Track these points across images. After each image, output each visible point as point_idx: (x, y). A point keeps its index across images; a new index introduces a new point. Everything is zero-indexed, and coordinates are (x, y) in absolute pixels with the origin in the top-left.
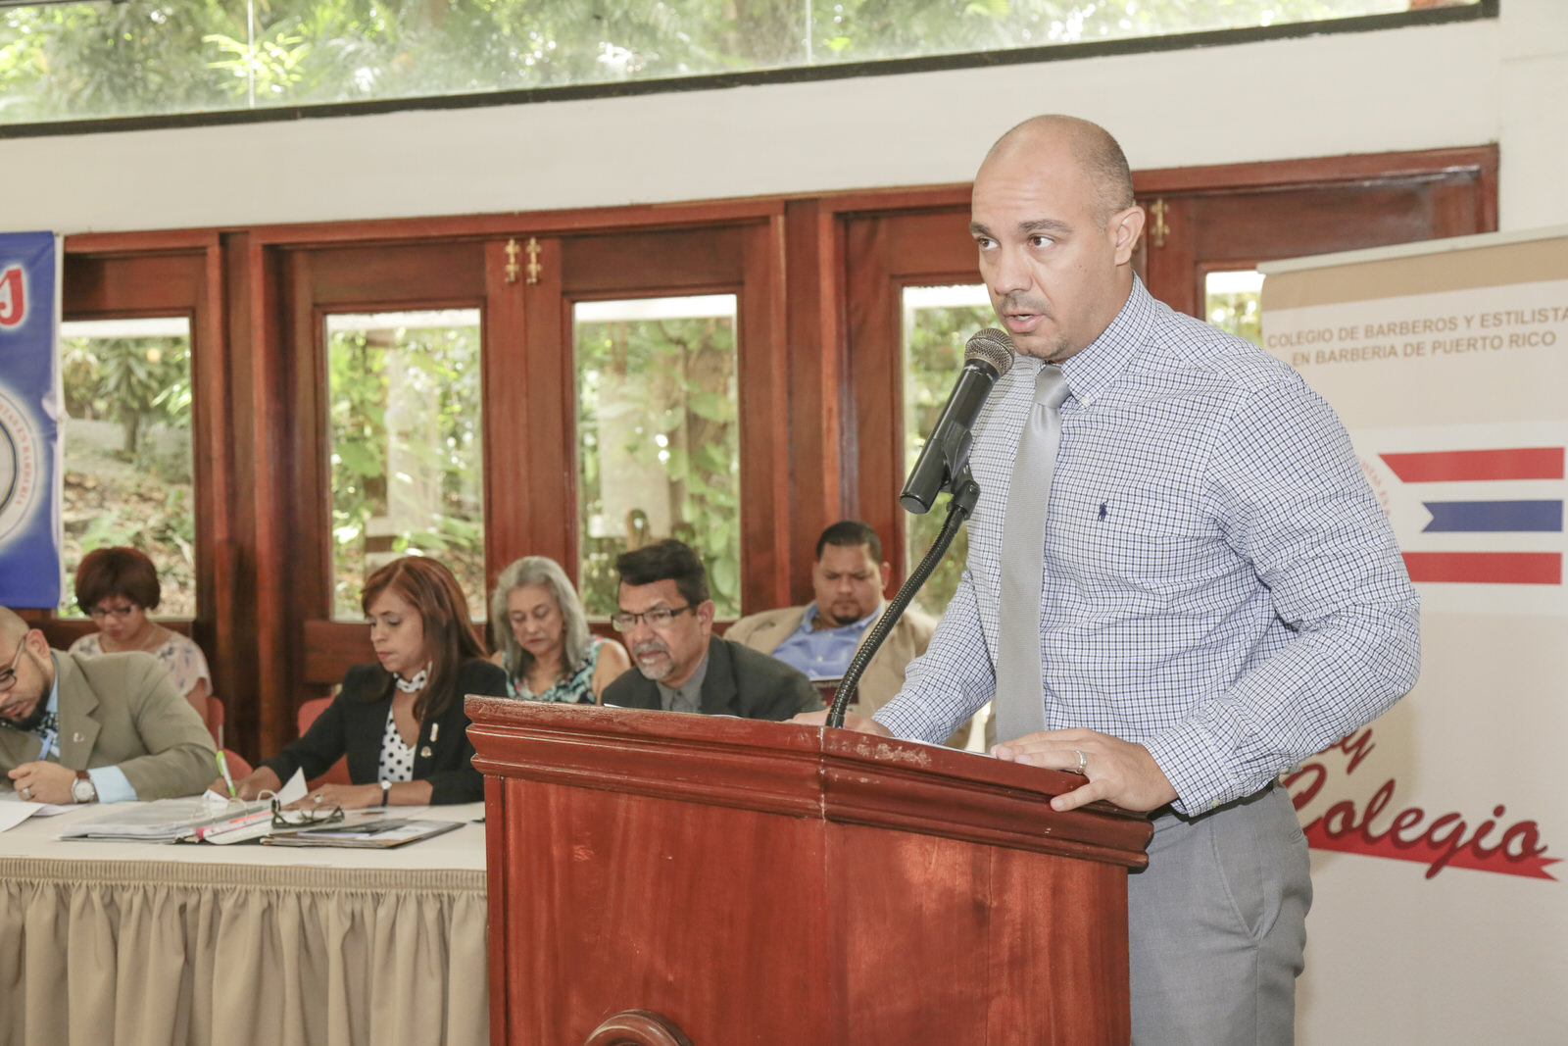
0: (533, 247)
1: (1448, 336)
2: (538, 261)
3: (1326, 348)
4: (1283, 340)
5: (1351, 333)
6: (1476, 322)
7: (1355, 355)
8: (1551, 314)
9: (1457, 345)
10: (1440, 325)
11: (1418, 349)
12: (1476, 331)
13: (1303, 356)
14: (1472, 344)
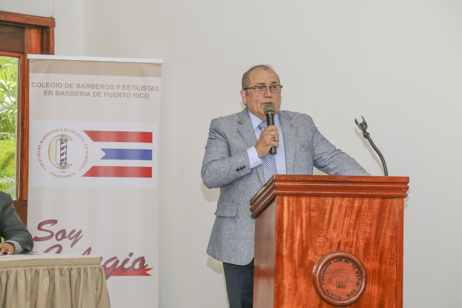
1: (110, 91)
3: (60, 90)
4: (39, 85)
5: (71, 86)
6: (121, 87)
7: (72, 94)
8: (147, 88)
9: (114, 95)
10: (107, 87)
11: (98, 94)
12: (121, 90)
14: (119, 95)
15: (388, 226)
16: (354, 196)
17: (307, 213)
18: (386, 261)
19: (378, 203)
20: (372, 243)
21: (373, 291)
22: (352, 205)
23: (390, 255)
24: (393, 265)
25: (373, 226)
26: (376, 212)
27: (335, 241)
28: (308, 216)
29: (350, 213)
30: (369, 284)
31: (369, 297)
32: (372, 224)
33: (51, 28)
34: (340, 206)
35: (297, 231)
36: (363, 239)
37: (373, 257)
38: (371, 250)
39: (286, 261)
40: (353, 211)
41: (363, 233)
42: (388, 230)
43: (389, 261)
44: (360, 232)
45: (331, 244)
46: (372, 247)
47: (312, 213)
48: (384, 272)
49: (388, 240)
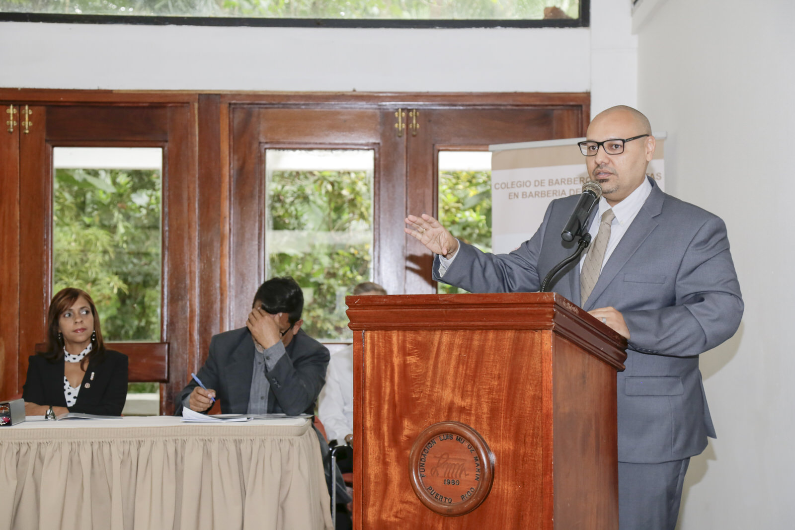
0: (27, 111)
2: (30, 119)
4: (503, 186)
5: (541, 183)
7: (543, 194)
13: (515, 194)
15: (528, 379)
16: (473, 328)
17: (400, 358)
18: (525, 440)
19: (511, 339)
20: (503, 409)
21: (506, 491)
22: (469, 343)
23: (532, 429)
24: (537, 448)
25: (503, 379)
26: (508, 354)
27: (443, 404)
28: (402, 362)
29: (467, 357)
30: (499, 479)
31: (499, 502)
32: (501, 376)
33: (584, 108)
34: (451, 346)
35: (385, 387)
36: (488, 402)
37: (504, 432)
38: (501, 420)
39: (371, 438)
40: (471, 354)
41: (487, 391)
42: (528, 387)
43: (531, 439)
44: (483, 390)
45: (438, 411)
46: (502, 415)
47: (408, 358)
48: (523, 458)
49: (528, 403)
